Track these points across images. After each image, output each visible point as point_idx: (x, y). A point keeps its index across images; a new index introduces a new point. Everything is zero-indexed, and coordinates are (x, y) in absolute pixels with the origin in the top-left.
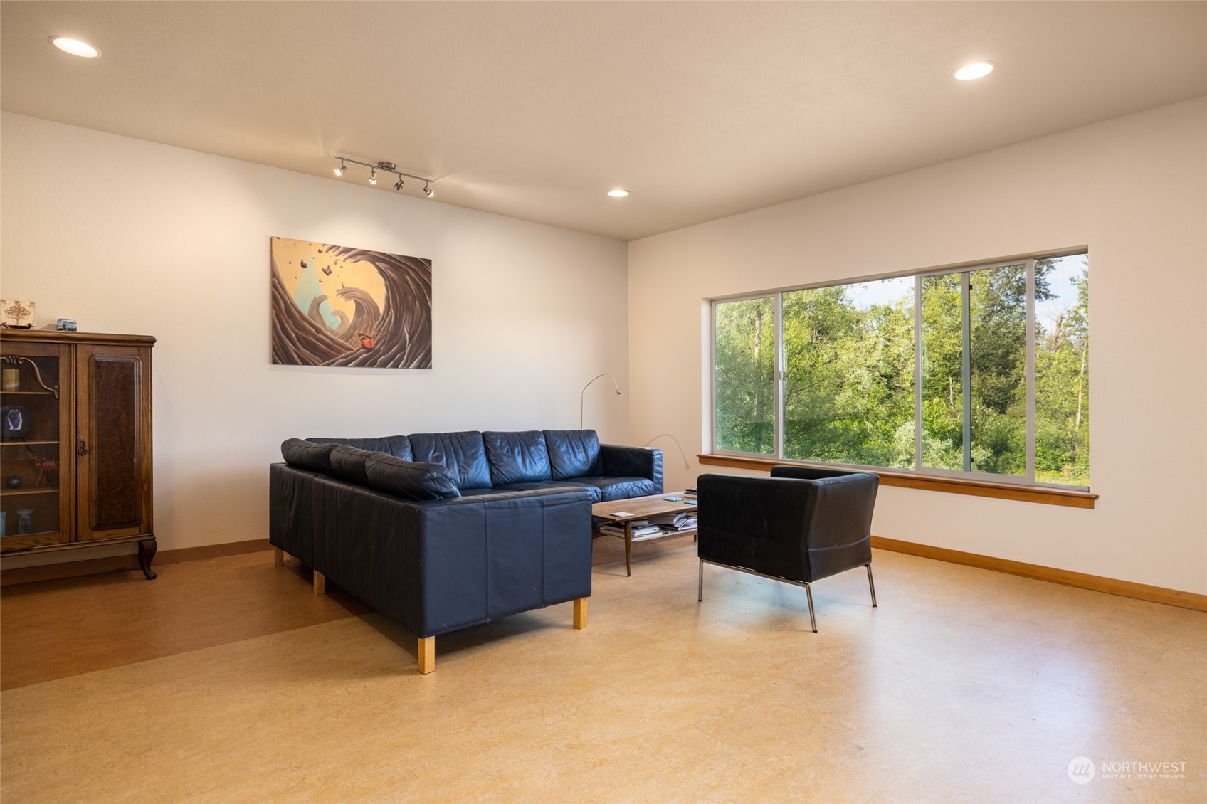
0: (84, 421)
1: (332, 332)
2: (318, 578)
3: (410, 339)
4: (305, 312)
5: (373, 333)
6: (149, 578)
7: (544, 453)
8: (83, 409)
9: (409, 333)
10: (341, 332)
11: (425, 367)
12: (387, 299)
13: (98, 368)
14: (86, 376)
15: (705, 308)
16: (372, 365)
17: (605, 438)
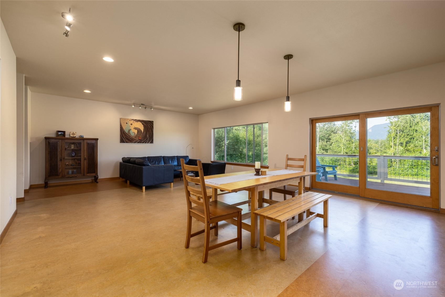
0: (86, 154)
1: (132, 136)
2: (128, 182)
3: (149, 137)
4: (127, 132)
5: (141, 136)
6: (97, 183)
7: (176, 160)
8: (86, 152)
9: (149, 136)
10: (134, 136)
11: (152, 143)
12: (144, 129)
13: (88, 144)
14: (86, 146)
15: (212, 130)
16: (140, 143)
17: (190, 158)
